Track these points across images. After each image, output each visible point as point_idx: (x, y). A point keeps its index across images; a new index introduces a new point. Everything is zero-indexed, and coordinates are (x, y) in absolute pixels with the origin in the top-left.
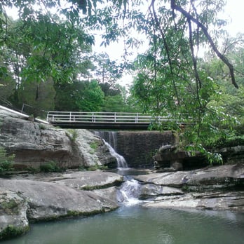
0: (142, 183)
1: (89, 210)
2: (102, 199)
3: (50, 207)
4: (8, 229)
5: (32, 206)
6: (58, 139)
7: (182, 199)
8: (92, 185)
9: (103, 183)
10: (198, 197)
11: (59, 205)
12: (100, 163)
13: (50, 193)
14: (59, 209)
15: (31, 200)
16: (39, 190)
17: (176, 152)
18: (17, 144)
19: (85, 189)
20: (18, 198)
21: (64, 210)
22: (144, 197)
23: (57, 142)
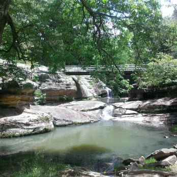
0: (116, 107)
1: (83, 122)
2: (90, 117)
3: (64, 120)
4: (45, 129)
5: (55, 119)
6: (68, 83)
7: (136, 116)
8: (87, 109)
9: (93, 108)
10: (145, 116)
11: (68, 119)
12: (95, 94)
13: (63, 113)
14: (67, 121)
15: (55, 117)
16: (58, 112)
17: (138, 88)
18: (46, 88)
19: (83, 111)
20: (49, 115)
21: (70, 121)
22: (115, 115)
23: (67, 85)
